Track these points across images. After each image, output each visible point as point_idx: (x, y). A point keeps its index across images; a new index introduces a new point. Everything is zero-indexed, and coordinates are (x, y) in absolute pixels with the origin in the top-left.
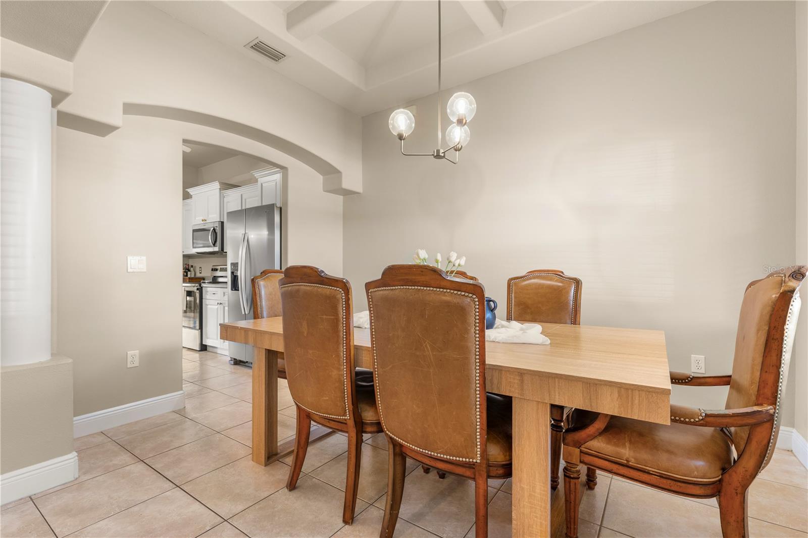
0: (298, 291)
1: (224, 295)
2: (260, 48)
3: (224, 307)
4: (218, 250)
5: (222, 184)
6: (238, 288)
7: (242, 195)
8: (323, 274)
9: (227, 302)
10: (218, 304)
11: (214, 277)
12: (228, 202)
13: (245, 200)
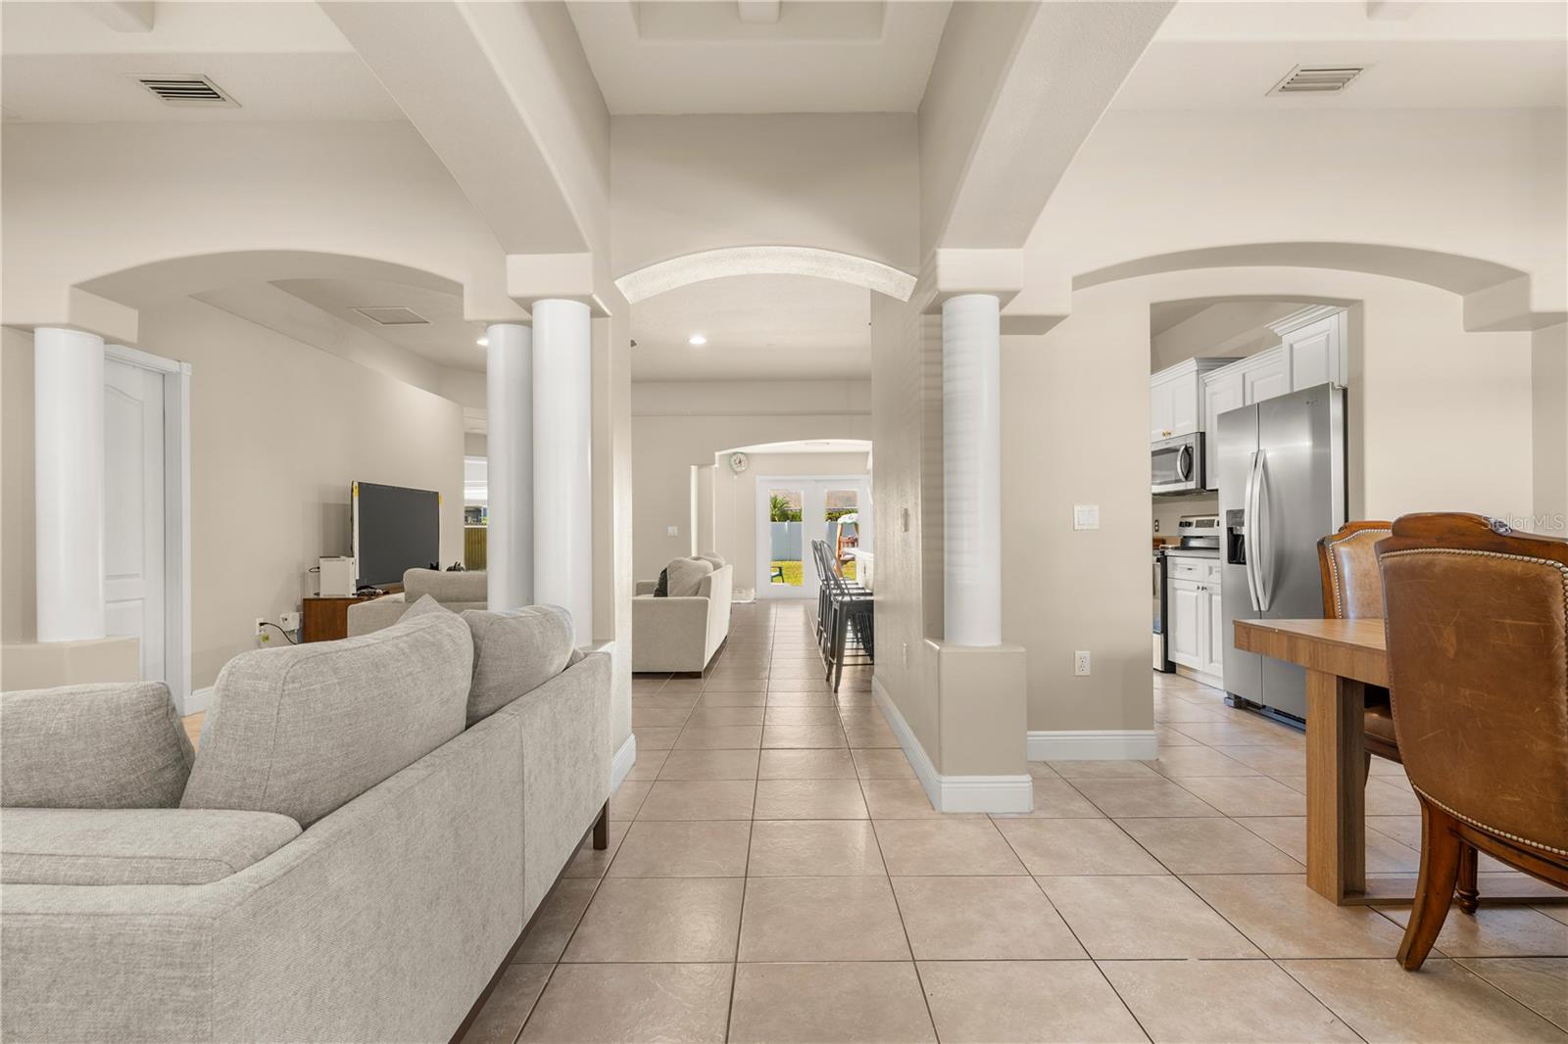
0: (1430, 565)
1: (1211, 573)
2: (1303, 82)
3: (1211, 595)
4: (1194, 487)
5: (1200, 360)
6: (1244, 558)
7: (1244, 376)
8: (1502, 530)
9: (1220, 586)
10: (1198, 588)
11: (1185, 537)
12: (1215, 393)
13: (1252, 383)
